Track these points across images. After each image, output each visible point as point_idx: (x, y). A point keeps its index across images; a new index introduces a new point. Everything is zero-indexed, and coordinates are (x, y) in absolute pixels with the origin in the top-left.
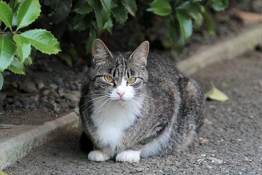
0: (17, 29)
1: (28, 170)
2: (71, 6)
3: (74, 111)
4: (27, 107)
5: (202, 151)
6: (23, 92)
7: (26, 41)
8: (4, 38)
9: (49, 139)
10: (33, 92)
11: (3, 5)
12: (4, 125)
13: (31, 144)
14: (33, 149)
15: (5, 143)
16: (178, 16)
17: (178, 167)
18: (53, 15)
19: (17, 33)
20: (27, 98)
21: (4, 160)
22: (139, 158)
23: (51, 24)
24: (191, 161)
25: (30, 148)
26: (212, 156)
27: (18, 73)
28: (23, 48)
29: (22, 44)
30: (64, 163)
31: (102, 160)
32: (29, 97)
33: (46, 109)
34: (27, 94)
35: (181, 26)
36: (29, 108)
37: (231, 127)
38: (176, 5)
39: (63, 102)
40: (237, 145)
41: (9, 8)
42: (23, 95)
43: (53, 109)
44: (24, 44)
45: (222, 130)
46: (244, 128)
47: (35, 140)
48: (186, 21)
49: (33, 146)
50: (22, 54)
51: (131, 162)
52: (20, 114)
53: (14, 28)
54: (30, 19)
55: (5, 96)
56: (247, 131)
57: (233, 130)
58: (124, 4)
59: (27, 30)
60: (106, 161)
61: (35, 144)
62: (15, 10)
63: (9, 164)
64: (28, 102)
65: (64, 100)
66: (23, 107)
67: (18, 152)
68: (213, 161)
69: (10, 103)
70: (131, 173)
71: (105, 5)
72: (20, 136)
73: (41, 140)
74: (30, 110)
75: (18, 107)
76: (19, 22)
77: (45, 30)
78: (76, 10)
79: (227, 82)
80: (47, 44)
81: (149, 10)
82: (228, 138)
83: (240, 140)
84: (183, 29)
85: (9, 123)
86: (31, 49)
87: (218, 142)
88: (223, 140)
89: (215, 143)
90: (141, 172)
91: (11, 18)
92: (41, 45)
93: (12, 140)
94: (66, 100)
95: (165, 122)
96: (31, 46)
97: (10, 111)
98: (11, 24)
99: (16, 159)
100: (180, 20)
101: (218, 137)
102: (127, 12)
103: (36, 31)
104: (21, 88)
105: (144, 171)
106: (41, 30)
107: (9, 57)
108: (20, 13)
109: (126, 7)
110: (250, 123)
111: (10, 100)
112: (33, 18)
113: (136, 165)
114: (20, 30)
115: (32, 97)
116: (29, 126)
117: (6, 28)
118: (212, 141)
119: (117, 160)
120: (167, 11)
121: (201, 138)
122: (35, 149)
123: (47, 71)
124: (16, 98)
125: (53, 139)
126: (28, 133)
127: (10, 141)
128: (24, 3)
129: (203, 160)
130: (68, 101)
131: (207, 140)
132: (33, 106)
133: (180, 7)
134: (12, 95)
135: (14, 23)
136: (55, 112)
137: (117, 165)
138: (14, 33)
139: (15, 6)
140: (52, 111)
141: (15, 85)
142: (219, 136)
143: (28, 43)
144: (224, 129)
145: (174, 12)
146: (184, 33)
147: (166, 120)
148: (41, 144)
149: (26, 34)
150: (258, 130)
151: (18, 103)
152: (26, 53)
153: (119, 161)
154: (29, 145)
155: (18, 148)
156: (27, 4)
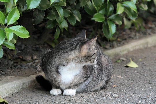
0: (7, 25)
1: (17, 99)
2: (44, 15)
4: (23, 68)
5: (111, 91)
6: (24, 61)
7: (11, 31)
9: (32, 84)
10: (30, 61)
12: (9, 76)
13: (21, 86)
14: (22, 88)
15: (6, 85)
16: (108, 22)
17: (94, 98)
18: (34, 20)
19: (7, 28)
20: (25, 64)
21: (4, 93)
22: (75, 93)
23: (34, 24)
24: (103, 95)
25: (20, 88)
26: (115, 93)
27: (11, 49)
28: (9, 35)
29: (9, 32)
30: (37, 96)
31: (56, 94)
32: (26, 63)
33: (33, 69)
34: (26, 62)
35: (109, 28)
38: (107, 17)
40: (131, 88)
41: (3, 14)
42: (24, 62)
43: (37, 69)
44: (10, 32)
45: (127, 81)
47: (23, 84)
48: (112, 25)
49: (22, 87)
50: (9, 37)
51: (71, 95)
52: (18, 71)
53: (6, 25)
54: (14, 20)
55: (13, 62)
56: (140, 82)
57: (133, 81)
59: (13, 26)
60: (59, 95)
62: (6, 16)
63: (7, 95)
66: (21, 68)
67: (13, 89)
68: (114, 96)
69: (15, 66)
70: (69, 100)
72: (15, 82)
73: (27, 84)
76: (8, 22)
77: (22, 26)
78: (48, 18)
79: (142, 59)
80: (22, 33)
81: (92, 19)
82: (128, 85)
83: (133, 86)
84: (111, 29)
85: (11, 76)
86: (13, 35)
87: (122, 87)
88: (124, 86)
89: (120, 87)
90: (74, 100)
92: (19, 33)
93: (10, 83)
95: (89, 76)
96: (14, 34)
97: (14, 70)
98: (4, 22)
99: (12, 93)
100: (109, 25)
102: (76, 20)
103: (17, 26)
104: (23, 59)
105: (76, 100)
107: (2, 39)
108: (9, 17)
109: (75, 17)
110: (143, 78)
111: (16, 64)
113: (73, 97)
114: (8, 26)
115: (28, 63)
116: (21, 77)
117: (1, 25)
118: (119, 86)
119: (64, 95)
120: (103, 19)
121: (113, 85)
122: (23, 89)
123: (41, 51)
124: (19, 63)
125: (34, 84)
126: (19, 80)
129: (109, 95)
131: (116, 86)
132: (27, 68)
133: (110, 18)
134: (17, 62)
135: (6, 22)
136: (37, 71)
137: (63, 97)
138: (6, 27)
139: (6, 14)
140: (36, 70)
141: (21, 57)
142: (123, 84)
143: (12, 32)
144: (128, 81)
145: (106, 20)
146: (111, 31)
147: (89, 74)
148: (27, 86)
149: (12, 28)
150: (146, 81)
151: (19, 66)
152: (11, 37)
154: (19, 86)
155: (13, 88)
156: (12, 13)
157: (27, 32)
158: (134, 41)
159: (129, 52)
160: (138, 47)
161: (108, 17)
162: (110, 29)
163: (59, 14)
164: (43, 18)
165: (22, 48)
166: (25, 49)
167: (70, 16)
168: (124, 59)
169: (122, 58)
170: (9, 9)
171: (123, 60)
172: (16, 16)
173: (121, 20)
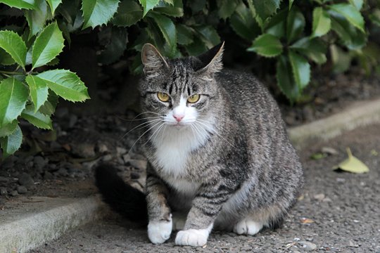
0: (33, 69)
2: (127, 41)
3: (137, 182)
4: (73, 176)
5: (298, 234)
6: (76, 156)
7: (43, 83)
8: (16, 80)
9: (96, 217)
10: (90, 157)
11: (14, 37)
12: (36, 197)
13: (67, 222)
14: (70, 228)
15: (28, 219)
16: (291, 57)
18: (102, 52)
19: (33, 74)
20: (79, 165)
21: (25, 241)
23: (100, 64)
24: (277, 246)
25: (66, 227)
26: (307, 240)
27: (42, 127)
28: (38, 93)
29: (37, 87)
30: (108, 247)
32: (81, 163)
34: (81, 160)
35: (294, 71)
36: (76, 177)
37: (352, 206)
38: (288, 43)
39: (127, 170)
40: (349, 227)
41: (22, 41)
42: (75, 160)
44: (39, 87)
45: (338, 208)
46: (370, 207)
47: (74, 217)
48: (302, 64)
49: (71, 225)
50: (36, 100)
51: (196, 245)
52: (61, 185)
53: (29, 67)
54: (50, 56)
55: (47, 161)
56: (372, 210)
57: (354, 209)
58: (204, 41)
59: (46, 71)
61: (74, 223)
62: (29, 44)
63: (33, 246)
64: (77, 170)
65: (128, 168)
66: (67, 176)
67: (47, 231)
68: (305, 246)
69: (52, 171)
71: (168, 37)
72: (51, 211)
73: (83, 218)
74: (75, 179)
75: (61, 175)
76: (35, 60)
77: (69, 71)
78: (136, 47)
79: (378, 150)
80: (71, 88)
81: (250, 50)
82: (341, 218)
83: (356, 221)
84: (298, 75)
85: (43, 196)
86: (48, 93)
87: (326, 223)
88: (333, 221)
89: (321, 224)
91: (25, 54)
92: (62, 89)
93: (39, 216)
94: (131, 168)
96: (49, 90)
97: (49, 180)
98: (24, 61)
99: (44, 241)
100: (293, 64)
101: (327, 217)
103: (57, 71)
104: (74, 152)
106: (63, 71)
107: (20, 105)
108: (36, 48)
111: (54, 166)
112: (53, 54)
113: (201, 249)
115: (85, 164)
117: (18, 68)
118: (318, 221)
119: (176, 244)
120: (277, 50)
121: (304, 219)
122: (73, 230)
123: (118, 131)
124: (62, 164)
125: (101, 218)
126: (63, 207)
127: (36, 216)
128: (41, 36)
129: (292, 244)
130: (133, 169)
131: (311, 221)
132: (82, 174)
133: (295, 46)
134: (57, 160)
135: (29, 59)
137: (176, 249)
138: (28, 73)
139: (29, 40)
141: (68, 148)
142: (330, 215)
143: (45, 85)
144: (341, 208)
145: (285, 52)
146: (299, 80)
148: (84, 223)
149: (44, 76)
151: (63, 171)
152: (41, 98)
153: (180, 244)
154: (63, 223)
155: (47, 227)
156: (45, 37)
157: (82, 86)
158: (357, 103)
159: (345, 133)
160: (367, 121)
161: (291, 44)
162: (295, 76)
163: (165, 36)
164: (124, 49)
165: (72, 124)
166: (79, 127)
167: (191, 41)
168: (332, 151)
169: (326, 149)
170: (37, 28)
171: (329, 154)
172: (56, 44)
173: (323, 52)
